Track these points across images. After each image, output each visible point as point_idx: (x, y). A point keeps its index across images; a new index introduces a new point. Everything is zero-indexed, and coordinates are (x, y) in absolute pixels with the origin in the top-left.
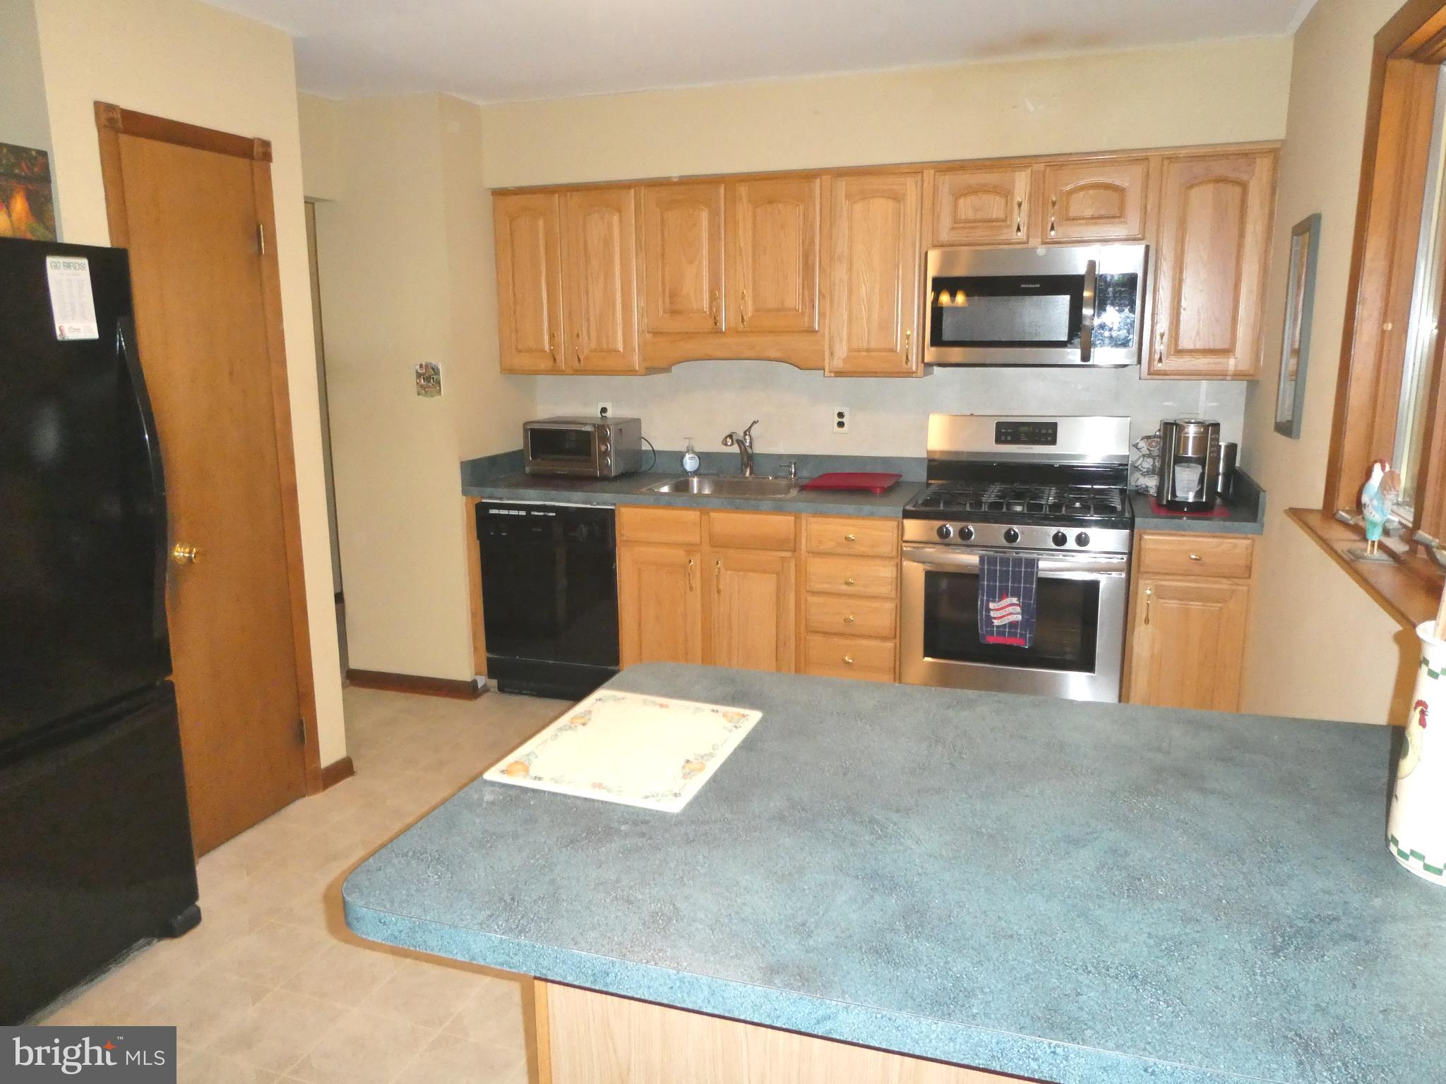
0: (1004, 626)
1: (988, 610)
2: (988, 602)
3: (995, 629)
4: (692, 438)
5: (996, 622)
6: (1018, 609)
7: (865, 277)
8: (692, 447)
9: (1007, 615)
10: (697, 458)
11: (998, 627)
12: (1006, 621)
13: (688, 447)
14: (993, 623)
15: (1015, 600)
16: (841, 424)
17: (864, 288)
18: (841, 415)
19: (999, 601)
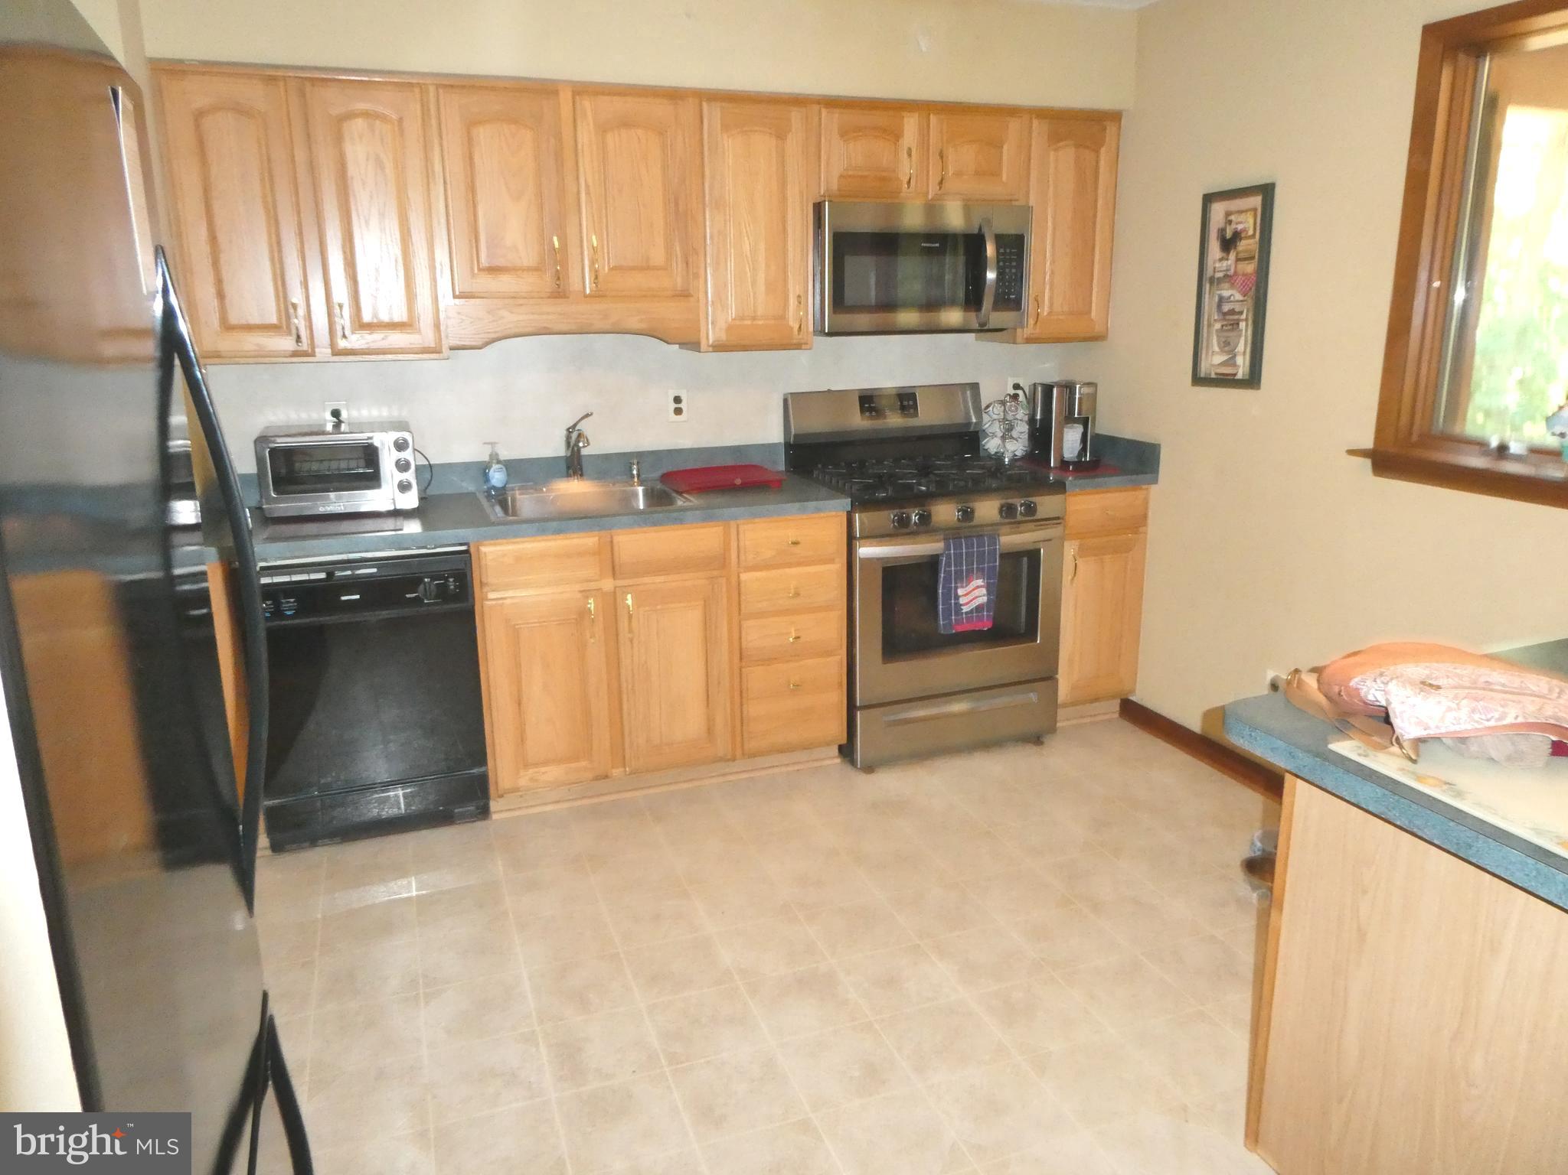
0: (971, 611)
1: (957, 597)
2: (956, 588)
3: (964, 616)
4: (495, 443)
5: (965, 609)
6: (984, 591)
7: (748, 229)
8: (497, 454)
9: (974, 599)
10: (504, 469)
11: (966, 613)
12: (973, 605)
13: (491, 456)
14: (962, 609)
15: (980, 582)
16: (678, 411)
17: (747, 242)
18: (677, 400)
19: (966, 586)
